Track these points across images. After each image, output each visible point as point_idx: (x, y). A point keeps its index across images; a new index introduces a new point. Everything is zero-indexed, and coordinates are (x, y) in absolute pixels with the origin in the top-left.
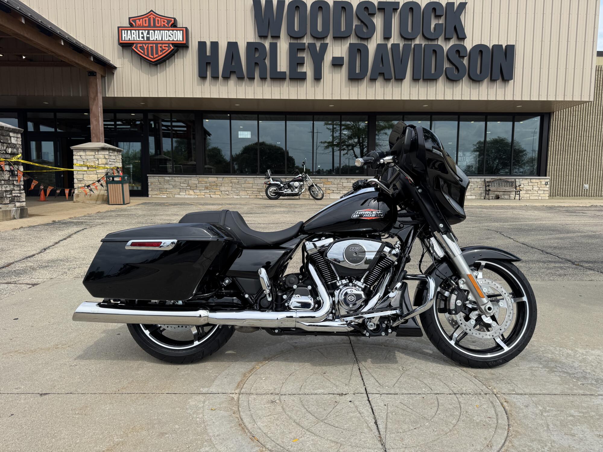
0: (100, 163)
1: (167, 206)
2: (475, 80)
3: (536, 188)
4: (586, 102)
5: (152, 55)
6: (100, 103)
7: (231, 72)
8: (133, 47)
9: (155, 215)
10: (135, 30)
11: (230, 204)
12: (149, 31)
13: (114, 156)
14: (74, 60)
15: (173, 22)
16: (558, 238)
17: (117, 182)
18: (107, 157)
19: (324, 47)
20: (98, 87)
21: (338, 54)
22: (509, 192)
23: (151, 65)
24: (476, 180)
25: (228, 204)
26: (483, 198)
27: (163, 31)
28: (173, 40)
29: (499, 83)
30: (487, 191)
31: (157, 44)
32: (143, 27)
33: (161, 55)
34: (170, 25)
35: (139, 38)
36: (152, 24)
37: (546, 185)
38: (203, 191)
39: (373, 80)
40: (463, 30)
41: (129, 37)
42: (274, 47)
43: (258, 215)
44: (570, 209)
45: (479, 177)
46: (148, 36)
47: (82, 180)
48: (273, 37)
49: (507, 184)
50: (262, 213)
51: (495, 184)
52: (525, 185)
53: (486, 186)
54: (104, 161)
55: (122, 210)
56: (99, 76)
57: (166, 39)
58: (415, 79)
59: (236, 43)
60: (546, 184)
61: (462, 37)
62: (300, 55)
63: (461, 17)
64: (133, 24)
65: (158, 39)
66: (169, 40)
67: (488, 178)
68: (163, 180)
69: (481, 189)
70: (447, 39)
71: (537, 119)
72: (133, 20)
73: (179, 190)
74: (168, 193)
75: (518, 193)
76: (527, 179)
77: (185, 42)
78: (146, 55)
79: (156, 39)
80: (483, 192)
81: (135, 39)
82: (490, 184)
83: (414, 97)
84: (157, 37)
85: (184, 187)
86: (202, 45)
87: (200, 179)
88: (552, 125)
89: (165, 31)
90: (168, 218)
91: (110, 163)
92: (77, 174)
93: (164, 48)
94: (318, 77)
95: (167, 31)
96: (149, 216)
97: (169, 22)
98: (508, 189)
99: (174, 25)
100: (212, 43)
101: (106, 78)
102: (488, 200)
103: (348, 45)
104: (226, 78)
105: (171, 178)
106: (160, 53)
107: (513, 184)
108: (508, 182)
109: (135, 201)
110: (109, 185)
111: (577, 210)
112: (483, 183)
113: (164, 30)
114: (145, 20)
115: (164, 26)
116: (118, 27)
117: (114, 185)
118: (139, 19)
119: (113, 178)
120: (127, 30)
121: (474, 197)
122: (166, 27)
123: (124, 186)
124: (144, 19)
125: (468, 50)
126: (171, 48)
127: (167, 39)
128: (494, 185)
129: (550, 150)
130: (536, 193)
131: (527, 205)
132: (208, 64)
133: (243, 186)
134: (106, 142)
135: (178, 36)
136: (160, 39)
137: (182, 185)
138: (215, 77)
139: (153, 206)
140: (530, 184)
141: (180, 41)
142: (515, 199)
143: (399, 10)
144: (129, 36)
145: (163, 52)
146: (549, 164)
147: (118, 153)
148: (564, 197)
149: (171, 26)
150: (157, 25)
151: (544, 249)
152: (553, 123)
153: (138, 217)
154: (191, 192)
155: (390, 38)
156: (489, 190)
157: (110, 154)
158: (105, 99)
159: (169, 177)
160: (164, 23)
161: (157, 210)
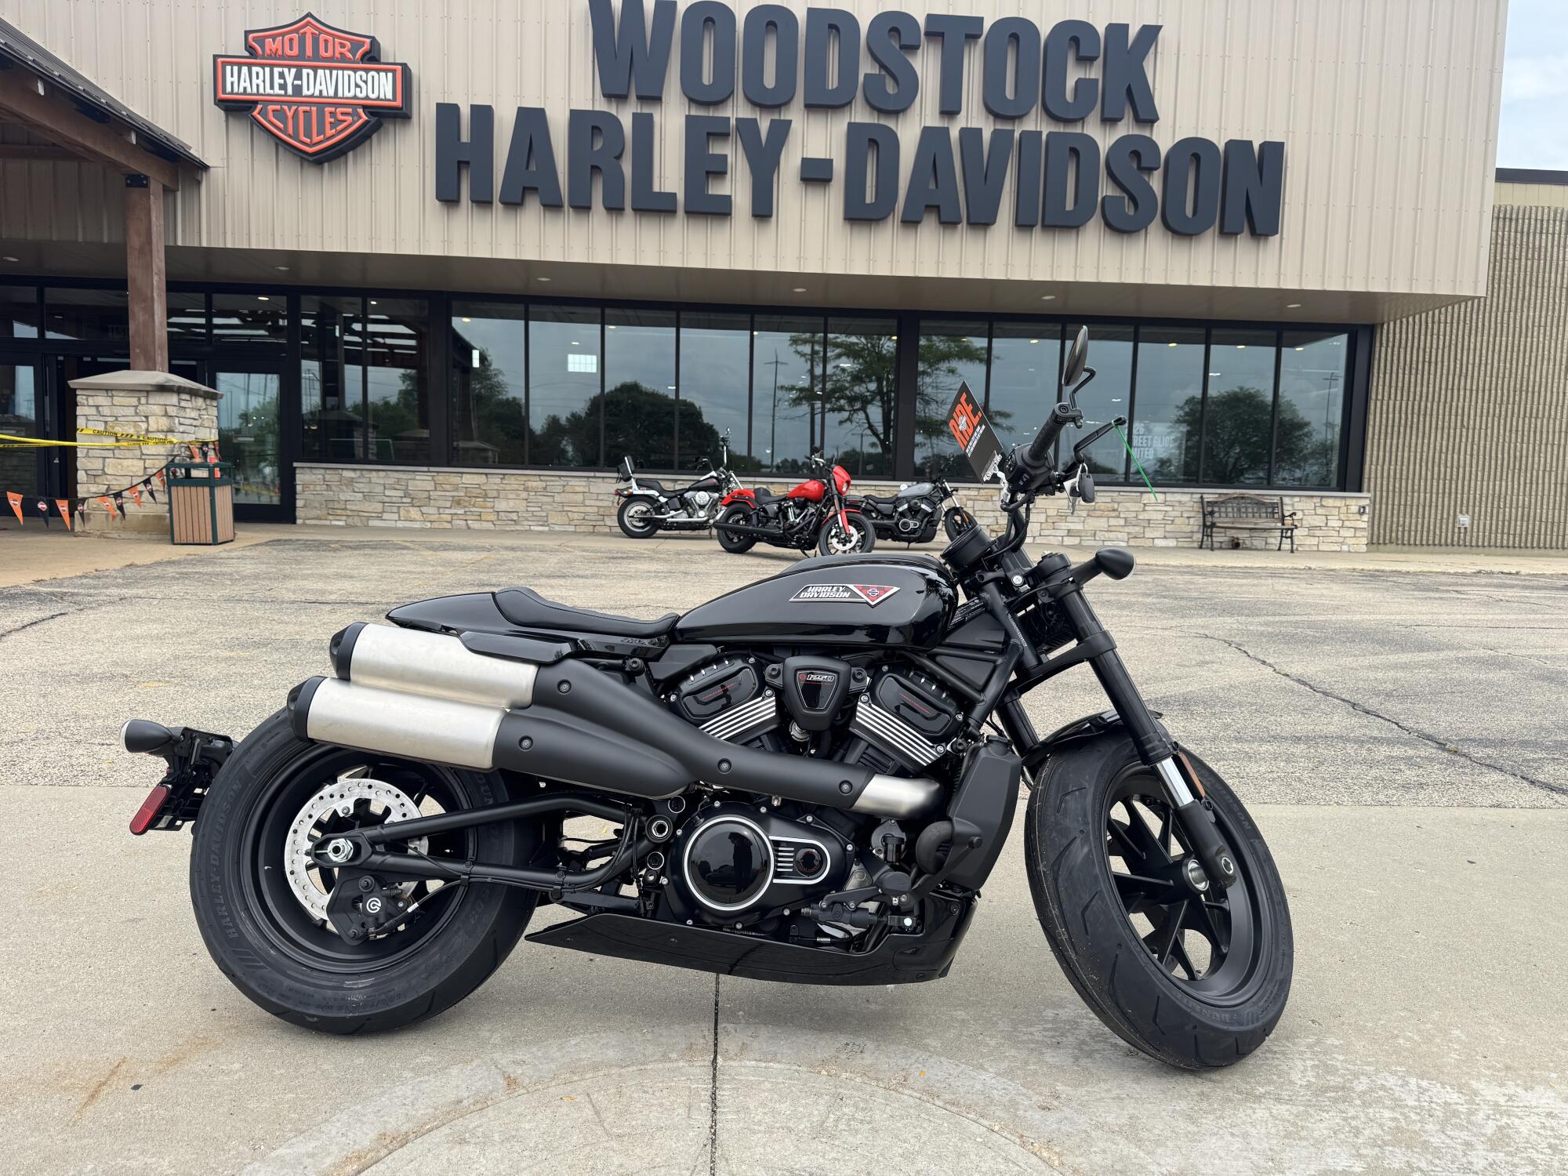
0: (153, 426)
1: (335, 550)
2: (1181, 230)
3: (1334, 523)
4: (1466, 299)
5: (308, 134)
6: (159, 262)
7: (525, 189)
8: (255, 113)
9: (285, 577)
10: (263, 66)
11: (513, 549)
12: (300, 68)
13: (193, 409)
14: (79, 139)
15: (366, 47)
16: (1395, 667)
17: (200, 482)
18: (172, 411)
19: (781, 131)
20: (154, 219)
21: (817, 152)
22: (1265, 530)
23: (306, 164)
24: (1178, 497)
25: (507, 548)
26: (1196, 545)
27: (340, 72)
28: (367, 98)
29: (1243, 242)
30: (1208, 527)
31: (321, 106)
32: (283, 57)
33: (333, 136)
34: (358, 55)
35: (272, 87)
36: (309, 52)
37: (1361, 514)
38: (447, 511)
39: (911, 222)
40: (1150, 98)
41: (245, 84)
42: (644, 125)
43: (581, 581)
44: (1423, 580)
45: (1186, 490)
46: (296, 82)
47: (100, 473)
48: (642, 99)
49: (1259, 509)
50: (594, 576)
51: (1230, 510)
52: (1306, 512)
53: (1204, 515)
54: (164, 423)
55: (202, 561)
56: (155, 187)
57: (347, 94)
58: (1023, 225)
59: (541, 112)
60: (1361, 511)
61: (1148, 118)
62: (716, 149)
63: (1145, 64)
64: (256, 49)
65: (325, 93)
66: (355, 97)
67: (1211, 494)
68: (337, 478)
69: (1192, 520)
70: (1109, 121)
71: (1340, 342)
72: (254, 39)
73: (379, 507)
74: (349, 513)
75: (1289, 534)
76: (1312, 497)
77: (398, 103)
78: (289, 136)
79: (321, 91)
80: (1195, 528)
81: (261, 91)
82: (1216, 509)
83: (1019, 274)
84: (323, 87)
85: (394, 499)
86: (447, 113)
87: (440, 478)
88: (1377, 356)
89: (346, 73)
90: (320, 585)
91: (182, 428)
92: (87, 456)
93: (341, 117)
94: (763, 211)
95: (351, 73)
96: (270, 579)
97: (356, 46)
98: (1263, 523)
99: (372, 56)
100: (475, 109)
101: (179, 194)
102: (1209, 552)
103: (845, 127)
104: (513, 203)
105: (358, 473)
106: (329, 132)
107: (1275, 511)
108: (1264, 504)
109: (249, 535)
110: (173, 489)
111: (1441, 584)
112: (1197, 507)
113: (343, 69)
114: (291, 40)
115: (343, 58)
116: (215, 57)
117: (187, 489)
118: (274, 37)
119: (188, 471)
120: (240, 65)
121: (1172, 543)
122: (349, 61)
123: (218, 491)
124: (287, 37)
125: (1164, 150)
126: (360, 117)
127: (351, 94)
128: (1226, 512)
129: (1371, 423)
130: (1336, 534)
131: (1313, 567)
132: (462, 164)
133: (558, 498)
134: (173, 370)
135: (382, 87)
136: (331, 93)
137: (387, 493)
138: (482, 201)
139: (295, 550)
140: (1320, 511)
141: (386, 100)
142: (1279, 549)
143: (982, 39)
144: (242, 82)
145: (339, 128)
146: (1368, 458)
147: (208, 402)
148: (1406, 548)
149: (363, 59)
150: (322, 53)
151: (1357, 698)
152: (1382, 353)
153: (234, 581)
154: (414, 513)
155: (958, 112)
156: (1213, 525)
157: (183, 404)
158: (173, 253)
159: (354, 470)
160: (343, 50)
161: (298, 562)
